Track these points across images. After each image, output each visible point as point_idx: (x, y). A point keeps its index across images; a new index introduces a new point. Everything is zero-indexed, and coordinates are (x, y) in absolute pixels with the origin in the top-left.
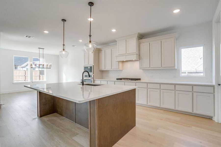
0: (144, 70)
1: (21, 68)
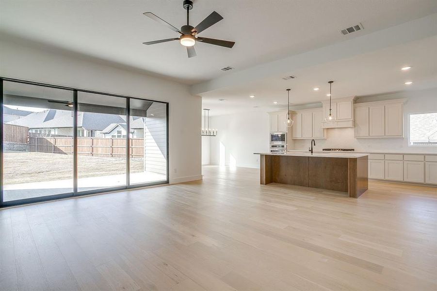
0: (359, 138)
1: (104, 135)
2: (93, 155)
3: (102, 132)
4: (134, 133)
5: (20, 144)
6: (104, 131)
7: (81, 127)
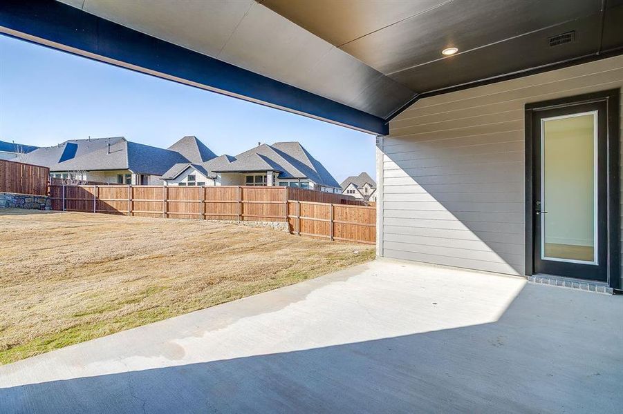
2: (168, 217)
3: (162, 177)
4: (216, 178)
5: (34, 197)
6: (166, 175)
7: (127, 169)
